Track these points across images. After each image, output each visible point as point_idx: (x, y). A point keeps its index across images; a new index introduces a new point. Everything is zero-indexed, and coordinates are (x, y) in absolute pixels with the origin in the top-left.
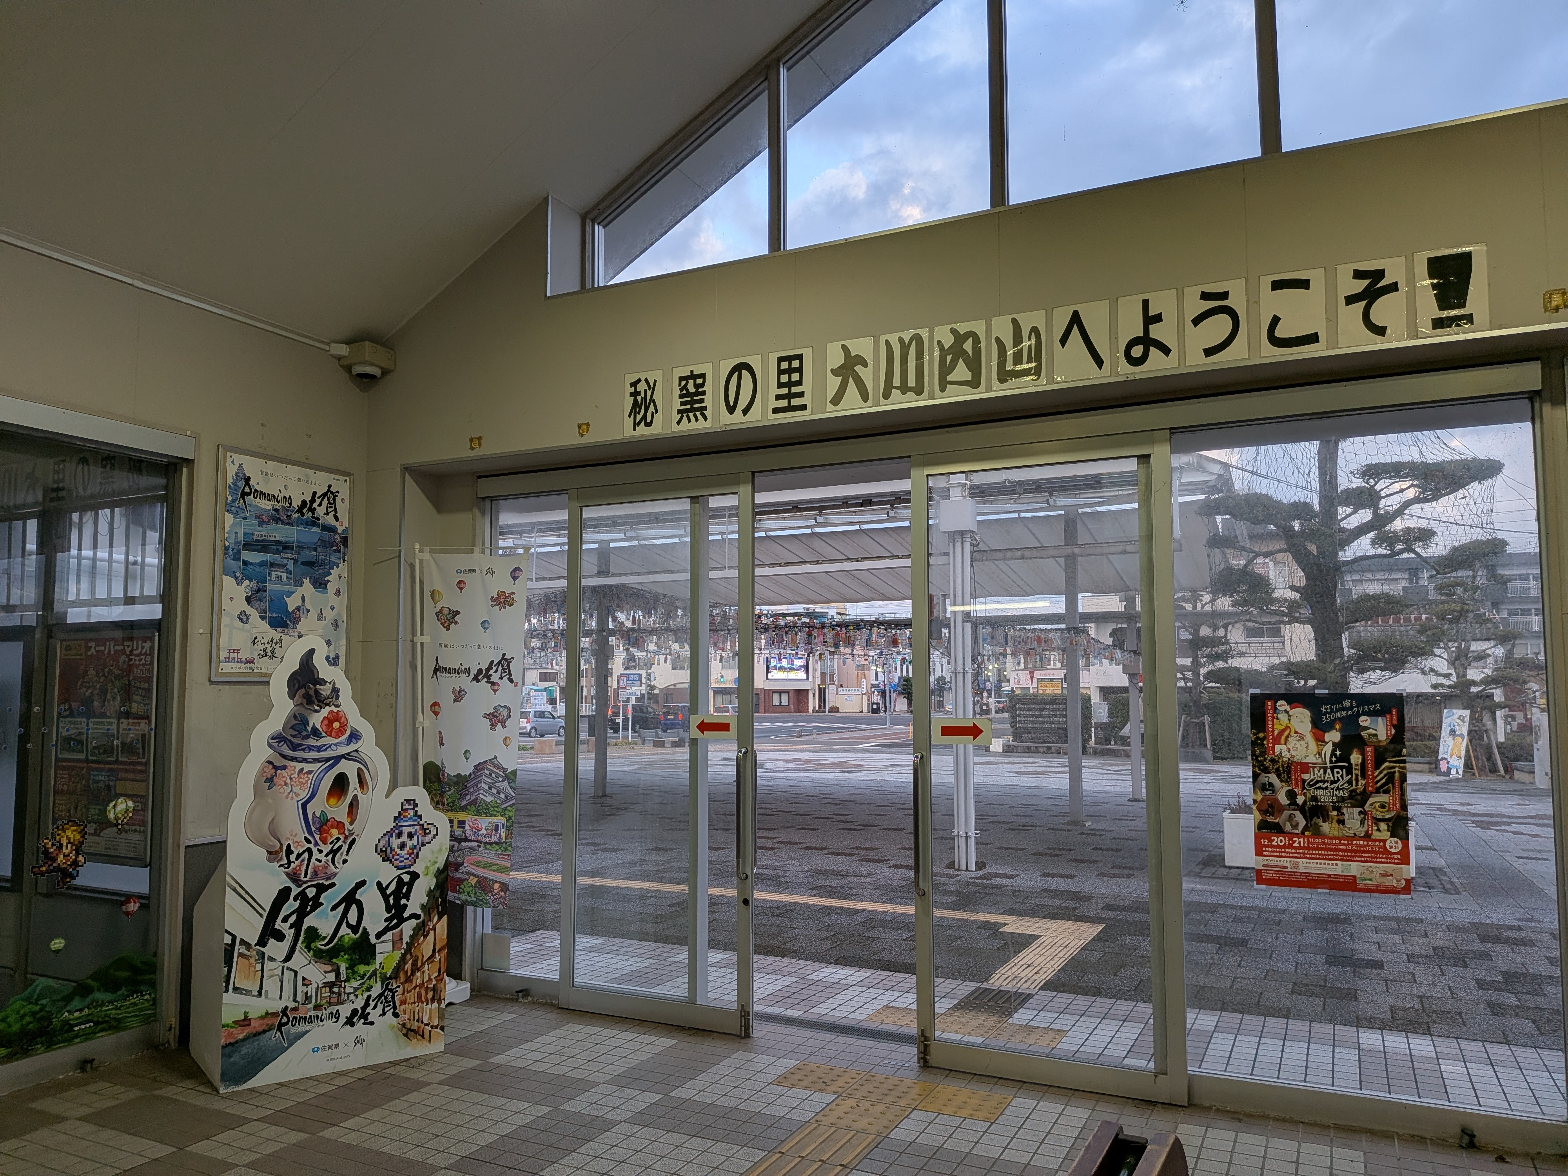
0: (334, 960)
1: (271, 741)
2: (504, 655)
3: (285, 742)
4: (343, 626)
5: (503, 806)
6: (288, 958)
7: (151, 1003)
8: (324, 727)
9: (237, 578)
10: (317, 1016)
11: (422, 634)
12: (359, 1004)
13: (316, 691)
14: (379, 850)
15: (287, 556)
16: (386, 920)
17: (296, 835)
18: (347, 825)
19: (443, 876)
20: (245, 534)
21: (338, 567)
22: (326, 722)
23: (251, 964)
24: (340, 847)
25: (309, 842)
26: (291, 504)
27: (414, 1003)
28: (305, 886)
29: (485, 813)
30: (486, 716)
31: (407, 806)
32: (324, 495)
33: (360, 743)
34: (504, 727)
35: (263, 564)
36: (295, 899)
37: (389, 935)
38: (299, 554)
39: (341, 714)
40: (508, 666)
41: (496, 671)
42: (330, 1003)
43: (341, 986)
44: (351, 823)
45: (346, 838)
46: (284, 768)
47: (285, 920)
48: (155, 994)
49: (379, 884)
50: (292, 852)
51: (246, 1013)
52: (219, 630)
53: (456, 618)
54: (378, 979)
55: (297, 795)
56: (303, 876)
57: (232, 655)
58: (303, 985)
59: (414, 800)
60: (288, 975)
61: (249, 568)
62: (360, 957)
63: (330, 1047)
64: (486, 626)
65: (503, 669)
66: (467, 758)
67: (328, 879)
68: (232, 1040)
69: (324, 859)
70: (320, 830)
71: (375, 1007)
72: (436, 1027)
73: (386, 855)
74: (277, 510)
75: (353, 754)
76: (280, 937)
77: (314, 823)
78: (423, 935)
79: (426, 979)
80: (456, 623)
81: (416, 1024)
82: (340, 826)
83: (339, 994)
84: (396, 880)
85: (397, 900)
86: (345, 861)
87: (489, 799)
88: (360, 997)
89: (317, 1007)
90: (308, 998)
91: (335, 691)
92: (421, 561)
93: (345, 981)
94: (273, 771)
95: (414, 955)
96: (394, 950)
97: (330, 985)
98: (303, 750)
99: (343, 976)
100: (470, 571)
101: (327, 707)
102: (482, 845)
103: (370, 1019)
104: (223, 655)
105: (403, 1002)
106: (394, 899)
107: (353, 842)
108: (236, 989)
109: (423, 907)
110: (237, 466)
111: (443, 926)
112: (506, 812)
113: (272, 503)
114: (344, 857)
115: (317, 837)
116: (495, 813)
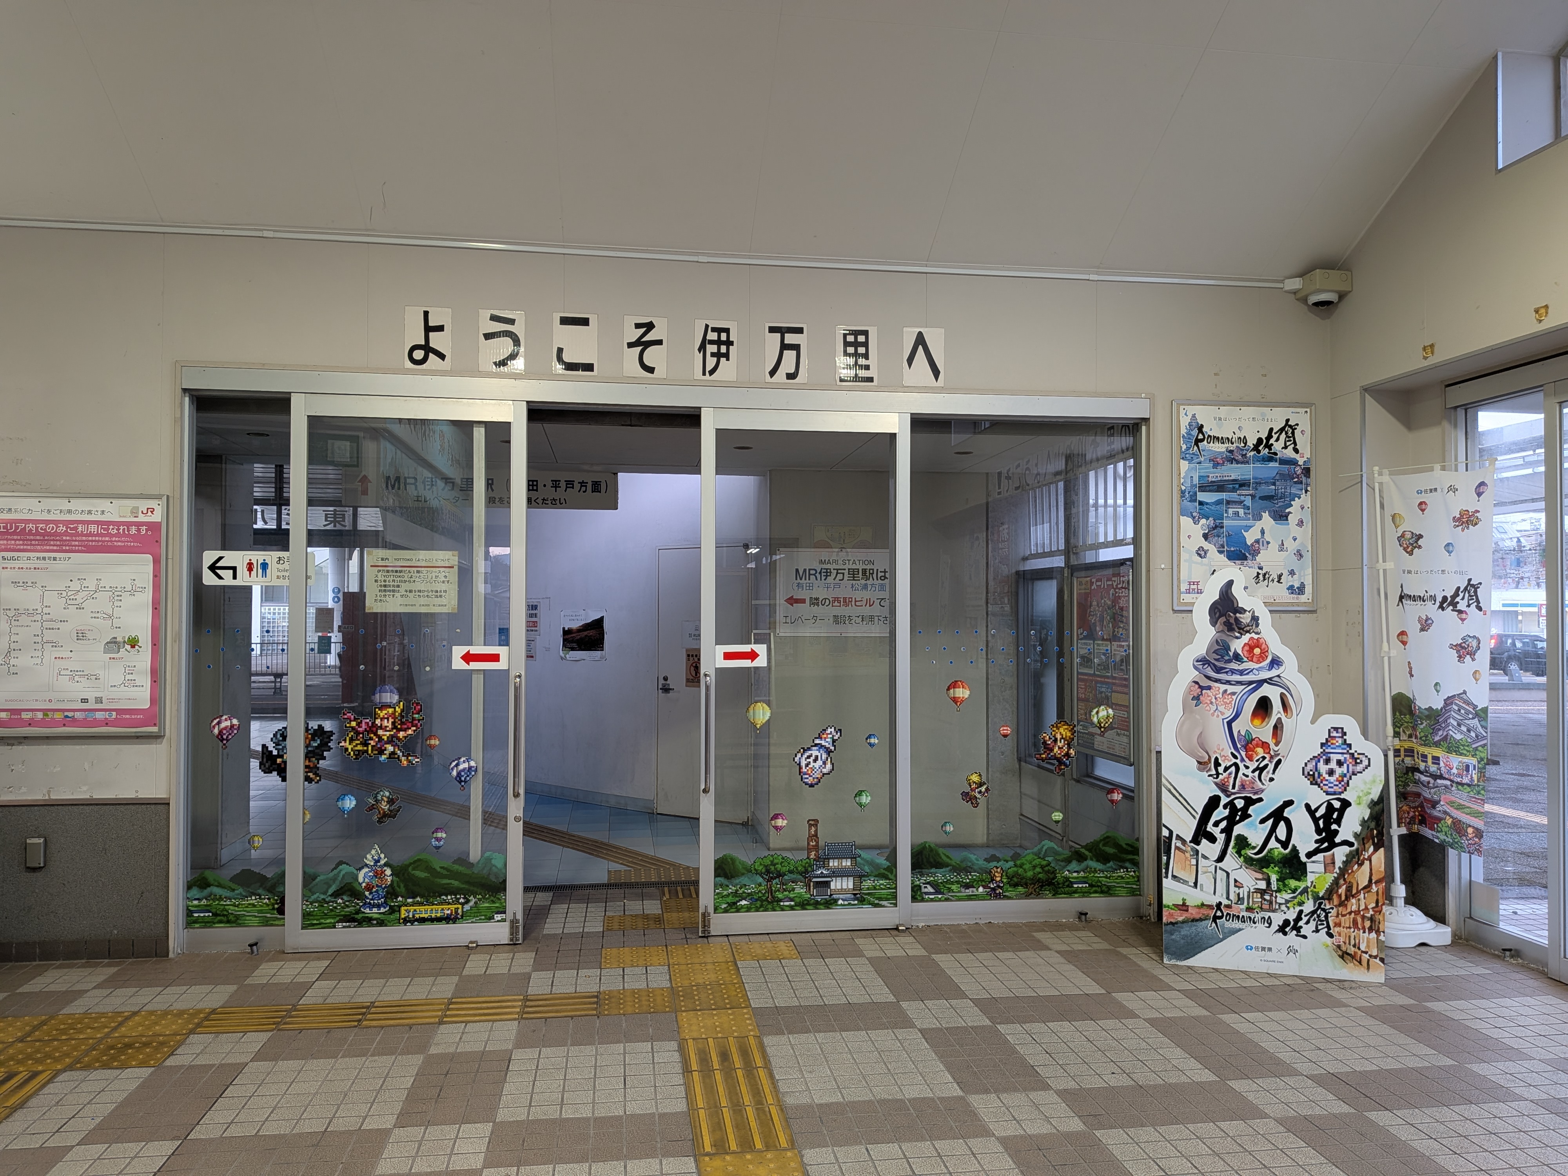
0: (1265, 870)
1: (1196, 664)
2: (1470, 580)
3: (1209, 665)
4: (1308, 556)
5: (1474, 746)
6: (1220, 859)
7: (1136, 879)
8: (1245, 653)
9: (1194, 518)
10: (1250, 918)
11: (1384, 561)
12: (1292, 915)
13: (1236, 619)
14: (1306, 773)
15: (1244, 492)
16: (1317, 842)
17: (1223, 750)
18: (1272, 746)
19: (1377, 808)
20: (1200, 477)
21: (1299, 498)
22: (1247, 648)
23: (1187, 858)
24: (1266, 766)
25: (1235, 757)
26: (1246, 444)
27: (1350, 928)
28: (1233, 797)
29: (1455, 751)
30: (1452, 646)
31: (1334, 734)
32: (1282, 430)
33: (1282, 669)
34: (1473, 660)
35: (1219, 502)
36: (1225, 807)
37: (1320, 857)
38: (1257, 489)
39: (1261, 641)
40: (1475, 592)
41: (1463, 599)
42: (1261, 908)
43: (1272, 895)
44: (1277, 744)
45: (1272, 757)
46: (1209, 688)
47: (1216, 824)
48: (1139, 872)
49: (1308, 806)
50: (1220, 765)
51: (1184, 900)
52: (1179, 565)
53: (1420, 542)
54: (1310, 897)
55: (1222, 713)
56: (1231, 787)
57: (1192, 587)
58: (1236, 886)
59: (1342, 729)
60: (1221, 875)
61: (1205, 507)
62: (1290, 873)
63: (1263, 949)
64: (1451, 548)
65: (1470, 596)
66: (1438, 691)
67: (1255, 793)
68: (1173, 921)
69: (1250, 775)
70: (1246, 747)
71: (1308, 922)
72: (1376, 957)
73: (1314, 779)
74: (1231, 452)
75: (1276, 679)
76: (1212, 839)
77: (1240, 740)
78: (1357, 863)
79: (1362, 907)
80: (1420, 547)
81: (1353, 949)
82: (1265, 745)
83: (1271, 902)
84: (1325, 804)
85: (1328, 824)
86: (1272, 780)
87: (1458, 736)
88: (1292, 909)
89: (1249, 909)
90: (1240, 900)
91: (1255, 619)
92: (1381, 484)
93: (1276, 892)
94: (1199, 690)
95: (1348, 881)
96: (1325, 872)
97: (1262, 892)
98: (1227, 673)
99: (1274, 886)
100: (1431, 491)
101: (1248, 634)
102: (1454, 785)
103: (1303, 932)
104: (1184, 587)
105: (1338, 925)
106: (1324, 822)
107: (1279, 762)
108: (1174, 877)
109: (1356, 835)
110: (1190, 416)
111: (1379, 858)
112: (1477, 753)
113: (1226, 445)
114: (1270, 775)
115: (1243, 754)
116: (1465, 752)
